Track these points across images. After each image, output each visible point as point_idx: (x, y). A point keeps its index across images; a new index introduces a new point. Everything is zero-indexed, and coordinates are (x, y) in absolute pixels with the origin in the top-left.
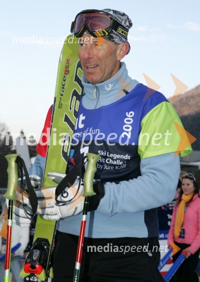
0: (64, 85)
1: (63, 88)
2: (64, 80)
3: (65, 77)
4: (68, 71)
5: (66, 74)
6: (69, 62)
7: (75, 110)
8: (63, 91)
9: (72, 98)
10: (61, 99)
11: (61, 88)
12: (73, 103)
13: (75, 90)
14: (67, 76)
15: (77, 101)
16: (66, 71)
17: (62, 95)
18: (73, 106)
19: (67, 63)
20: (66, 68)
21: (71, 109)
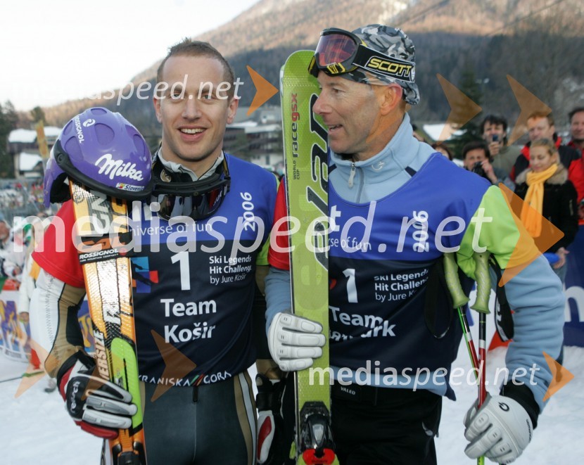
0: (295, 139)
1: (296, 144)
2: (295, 130)
3: (293, 124)
4: (298, 114)
5: (294, 119)
6: (297, 98)
7: (322, 180)
8: (296, 149)
9: (314, 159)
10: (294, 162)
11: (291, 144)
12: (317, 168)
13: (315, 145)
14: (297, 122)
15: (323, 163)
16: (293, 114)
17: (295, 156)
18: (317, 172)
19: (293, 101)
20: (293, 109)
21: (315, 178)
